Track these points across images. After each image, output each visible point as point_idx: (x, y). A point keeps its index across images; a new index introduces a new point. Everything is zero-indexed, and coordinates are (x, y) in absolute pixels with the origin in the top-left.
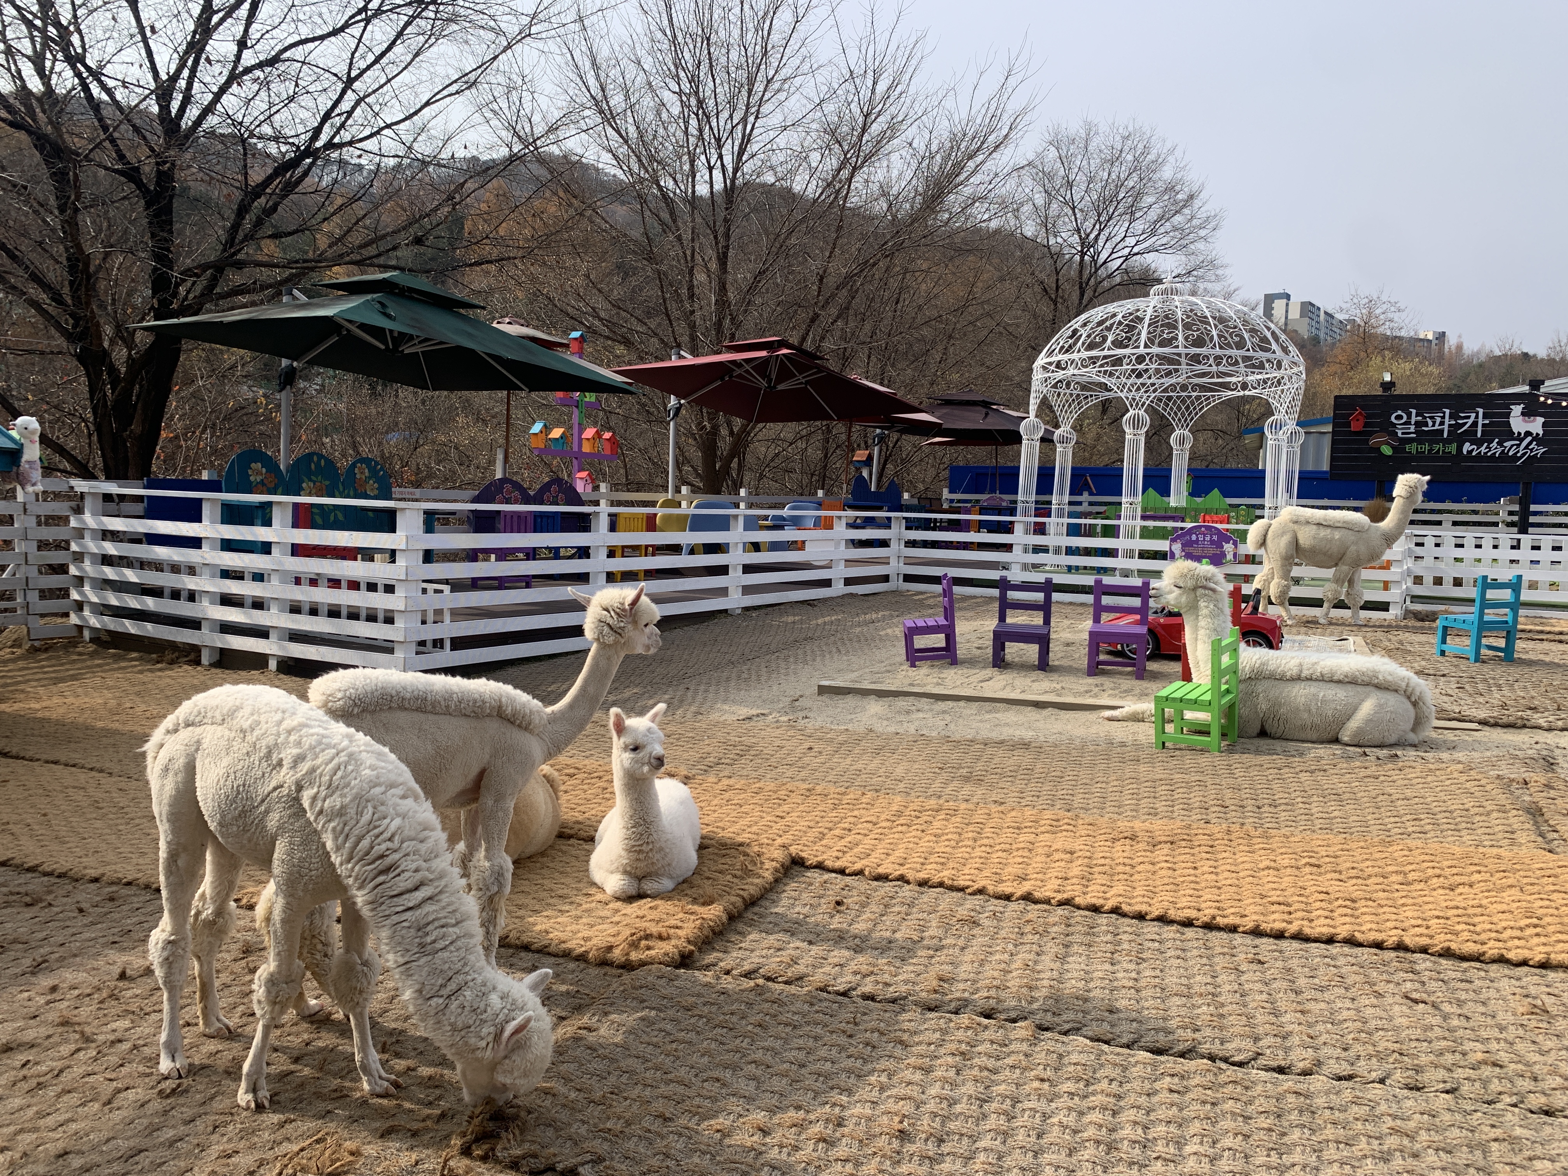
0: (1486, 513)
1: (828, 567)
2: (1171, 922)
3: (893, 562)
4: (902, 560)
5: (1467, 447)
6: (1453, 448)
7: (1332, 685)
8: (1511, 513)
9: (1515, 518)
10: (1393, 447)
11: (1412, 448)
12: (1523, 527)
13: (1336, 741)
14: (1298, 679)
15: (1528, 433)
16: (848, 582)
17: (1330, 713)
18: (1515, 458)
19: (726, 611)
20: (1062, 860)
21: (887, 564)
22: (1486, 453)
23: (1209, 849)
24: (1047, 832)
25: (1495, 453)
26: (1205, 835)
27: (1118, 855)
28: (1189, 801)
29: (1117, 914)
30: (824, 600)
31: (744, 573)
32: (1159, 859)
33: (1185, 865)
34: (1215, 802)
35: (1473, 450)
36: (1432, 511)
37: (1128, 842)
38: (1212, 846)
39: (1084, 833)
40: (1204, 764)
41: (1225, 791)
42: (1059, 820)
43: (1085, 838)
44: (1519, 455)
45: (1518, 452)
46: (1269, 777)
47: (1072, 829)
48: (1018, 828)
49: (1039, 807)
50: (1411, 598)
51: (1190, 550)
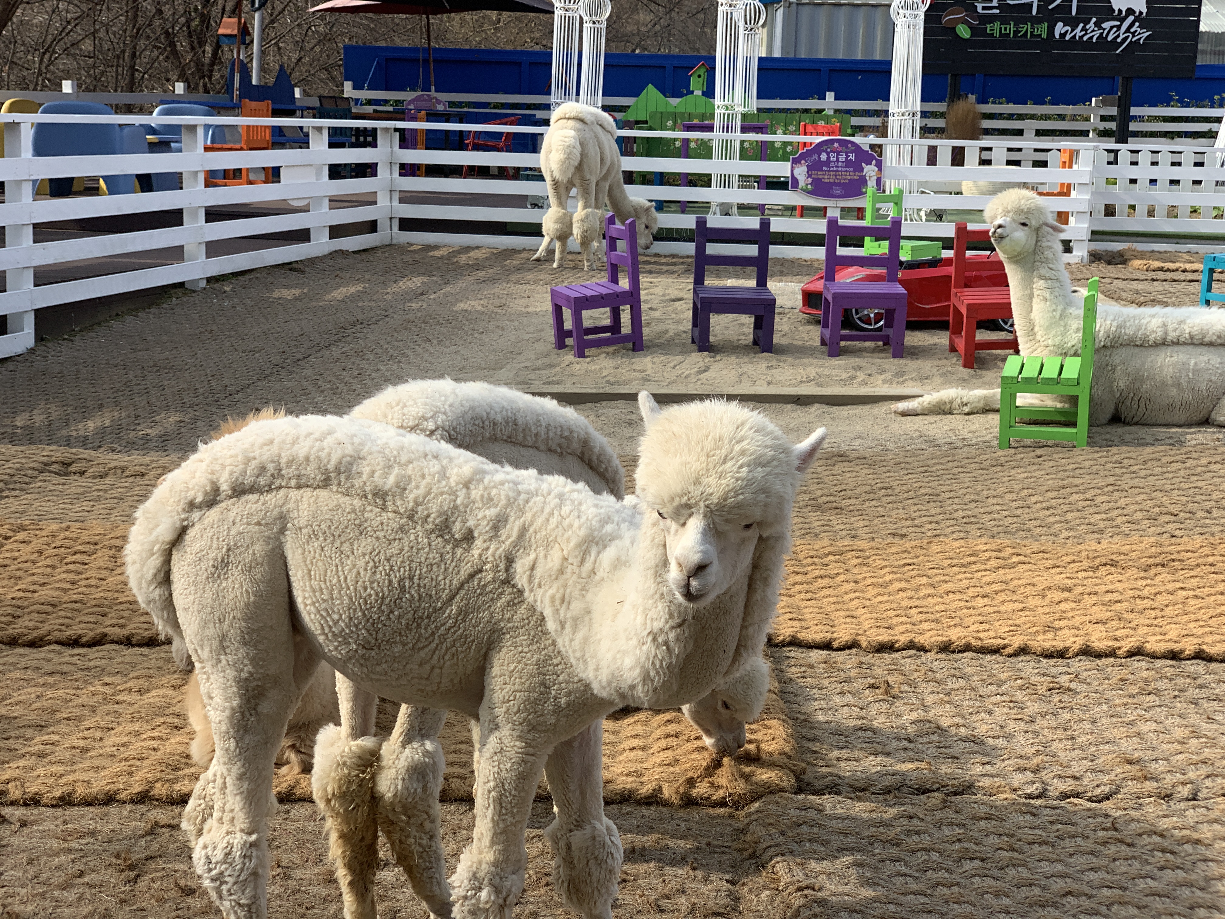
0: (1074, 118)
3: (383, 201)
4: (396, 196)
5: (1060, 28)
6: (1042, 30)
7: (1204, 349)
8: (1103, 118)
9: (1113, 126)
10: (972, 27)
11: (995, 29)
12: (1123, 136)
13: (1206, 422)
14: (1163, 343)
15: (1130, 11)
16: (336, 231)
17: (1203, 387)
18: (1115, 44)
19: (181, 285)
20: (1067, 600)
21: (375, 203)
22: (1081, 37)
23: (1213, 569)
24: (1003, 567)
25: (1092, 37)
26: (1187, 551)
27: (1119, 586)
28: (1126, 512)
29: (1203, 659)
30: (312, 262)
31: (207, 221)
32: (1170, 586)
33: (1207, 590)
34: (1157, 510)
35: (1067, 31)
36: (1011, 117)
37: (1113, 569)
38: (1212, 565)
39: (1048, 563)
40: (1087, 464)
41: (1154, 494)
42: (999, 551)
43: (1058, 570)
44: (1119, 40)
45: (1118, 36)
46: (1182, 473)
47: (1027, 560)
48: (963, 565)
49: (955, 536)
50: (1096, 235)
51: (819, 175)
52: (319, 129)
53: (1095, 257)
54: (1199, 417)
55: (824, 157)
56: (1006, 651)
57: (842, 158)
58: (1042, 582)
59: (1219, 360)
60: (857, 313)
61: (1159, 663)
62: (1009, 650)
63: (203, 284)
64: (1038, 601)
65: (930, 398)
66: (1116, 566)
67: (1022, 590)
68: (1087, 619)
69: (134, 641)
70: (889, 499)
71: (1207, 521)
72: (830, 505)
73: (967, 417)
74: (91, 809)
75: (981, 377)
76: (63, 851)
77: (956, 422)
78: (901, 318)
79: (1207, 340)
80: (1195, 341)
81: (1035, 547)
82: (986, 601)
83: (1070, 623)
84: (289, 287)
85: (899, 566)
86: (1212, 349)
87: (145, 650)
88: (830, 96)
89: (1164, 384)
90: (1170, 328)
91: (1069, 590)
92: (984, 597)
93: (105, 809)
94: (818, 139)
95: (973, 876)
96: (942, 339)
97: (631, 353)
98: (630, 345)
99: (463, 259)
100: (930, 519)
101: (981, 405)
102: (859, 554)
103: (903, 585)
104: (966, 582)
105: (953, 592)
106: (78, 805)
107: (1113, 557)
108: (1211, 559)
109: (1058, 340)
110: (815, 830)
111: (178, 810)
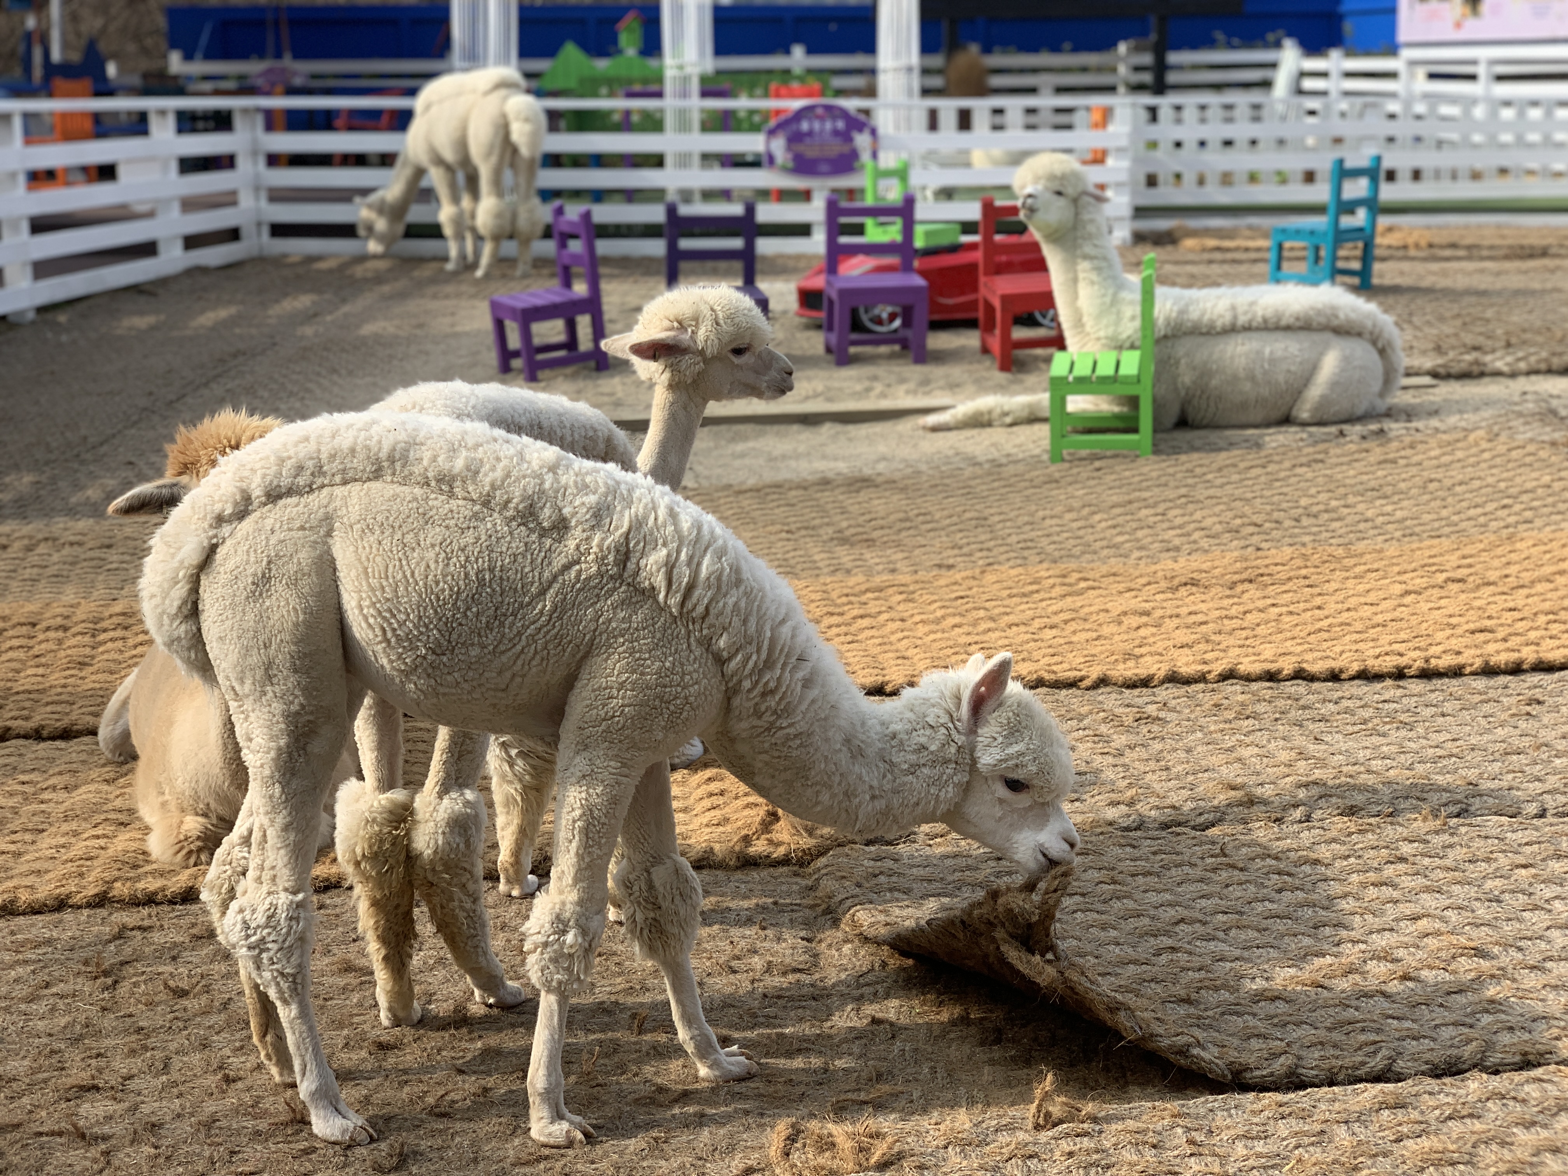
1: (150, 215)
2: (1378, 677)
3: (246, 201)
4: (263, 194)
7: (1279, 335)
8: (1136, 69)
9: (1145, 76)
12: (1160, 88)
13: (1286, 420)
14: (1232, 330)
16: (192, 242)
17: (1281, 378)
20: (1146, 625)
21: (236, 204)
23: (1307, 582)
24: (1070, 594)
26: (1276, 565)
27: (1203, 607)
28: (1203, 525)
29: (1304, 679)
30: (163, 283)
31: (33, 234)
32: (1260, 604)
33: (1302, 606)
34: (1238, 521)
36: (1022, 71)
37: (1194, 589)
38: (1305, 577)
39: (1121, 587)
40: (1154, 474)
41: (1233, 505)
42: (1064, 576)
43: (1133, 593)
46: (1263, 479)
47: (1096, 584)
48: (1024, 595)
49: (1011, 563)
50: (1140, 212)
51: (800, 148)
52: (162, 113)
53: (1139, 238)
54: (1276, 414)
55: (805, 126)
56: (1084, 684)
57: (828, 126)
58: (1117, 605)
59: (1298, 346)
60: (866, 311)
61: (1255, 686)
62: (1087, 683)
64: (1113, 628)
65: (964, 408)
66: (1196, 585)
67: (1094, 617)
68: (1171, 643)
69: (45, 733)
70: (929, 526)
71: (1296, 531)
72: (860, 537)
74: (39, 917)
75: (1021, 382)
76: (17, 962)
77: (996, 435)
78: (921, 316)
79: (1283, 323)
80: (1270, 326)
81: (1104, 569)
82: (1054, 632)
83: (1152, 649)
84: (141, 313)
85: (951, 600)
86: (1289, 334)
87: (59, 744)
88: (798, 51)
89: (1235, 378)
90: (1240, 310)
91: (1147, 613)
92: (1051, 627)
93: (56, 916)
94: (796, 104)
96: (971, 339)
97: (594, 374)
98: (592, 364)
100: (979, 546)
101: (1025, 414)
102: (902, 589)
103: (957, 620)
104: (1030, 613)
105: (1017, 625)
106: (24, 914)
107: (1195, 575)
108: (1304, 572)
109: (1110, 331)
110: (894, 879)
111: (145, 911)
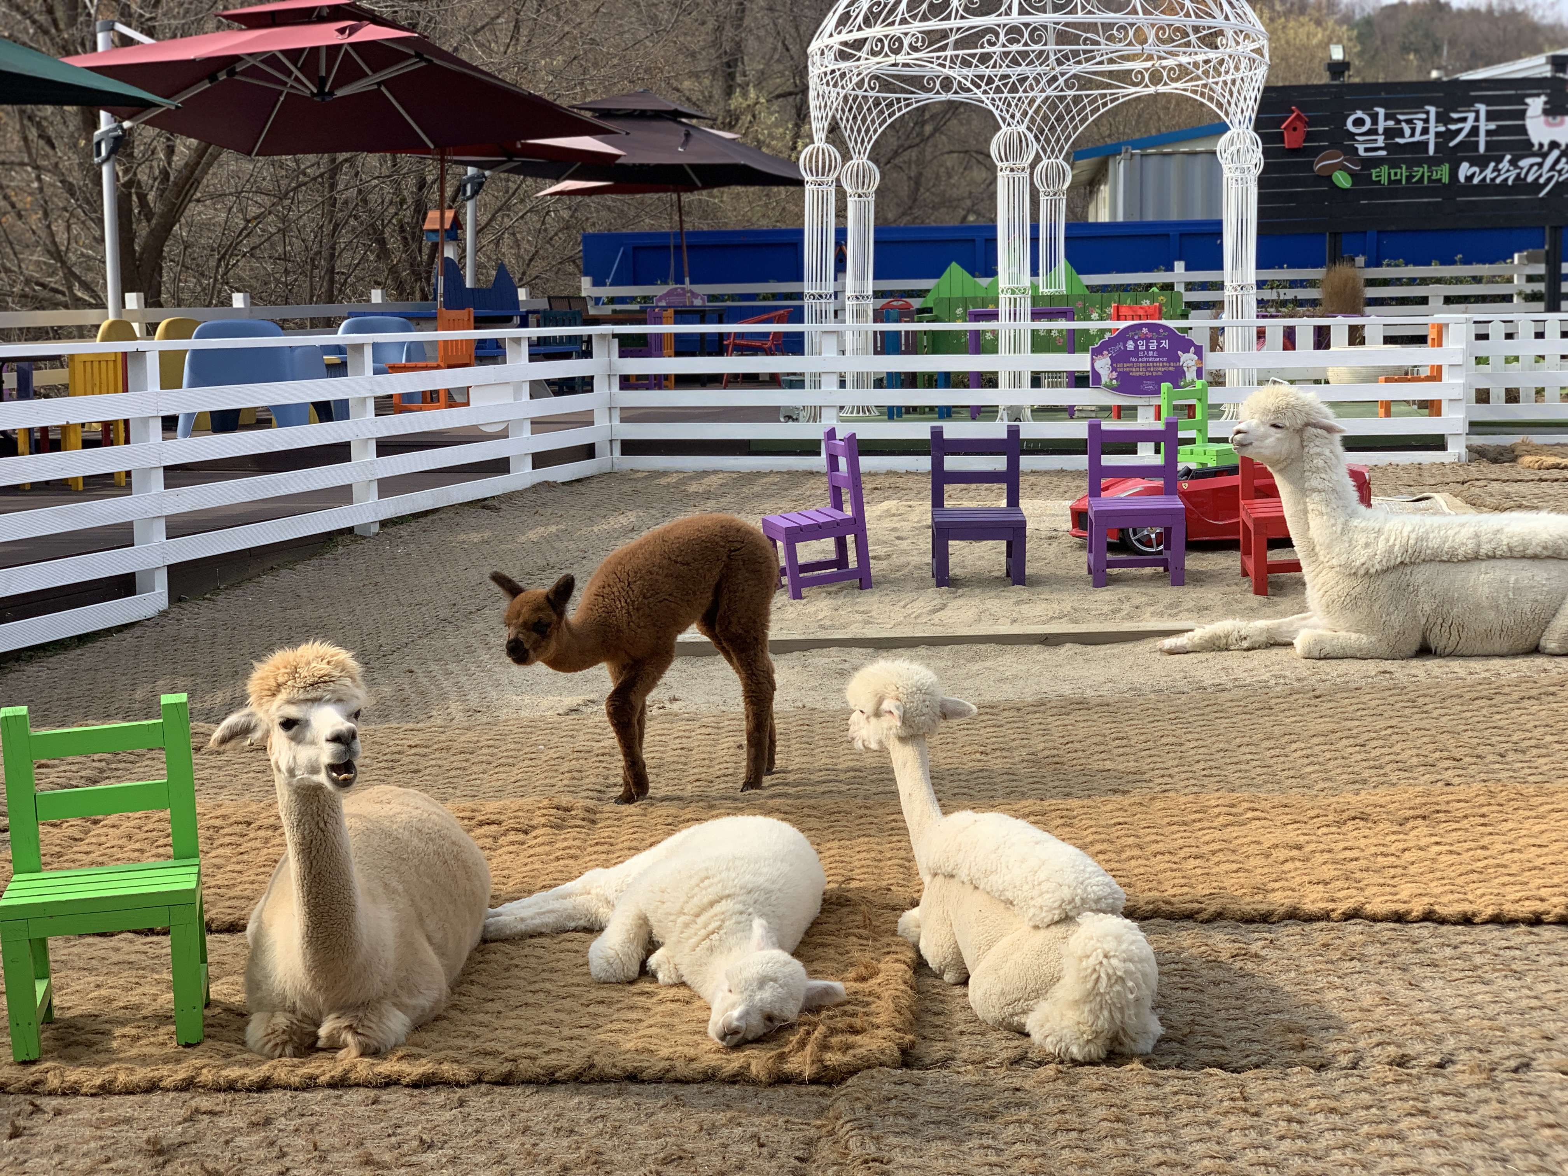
0: (1492, 280)
1: (503, 435)
2: (1513, 922)
3: (601, 421)
4: (616, 414)
5: (1465, 170)
6: (1443, 173)
8: (1530, 279)
9: (1541, 287)
10: (1353, 175)
11: (1382, 175)
12: (1552, 300)
13: (1536, 650)
14: (1475, 558)
15: (1554, 145)
16: (540, 460)
17: (1527, 608)
18: (1536, 186)
19: (351, 530)
20: (1293, 859)
21: (592, 423)
22: (1493, 180)
23: (1482, 821)
24: (1232, 824)
25: (1506, 179)
26: (1459, 801)
27: (1363, 842)
28: (1399, 758)
29: (1433, 921)
30: (509, 497)
31: (379, 455)
32: (1423, 842)
33: (1466, 845)
34: (1437, 755)
35: (1473, 175)
36: (1412, 282)
37: (1361, 824)
38: (1483, 816)
39: (1286, 819)
40: (1374, 703)
41: (1439, 737)
42: (1233, 806)
43: (1296, 826)
44: (1542, 181)
45: (1540, 176)
46: (1484, 712)
47: (1263, 815)
48: (1185, 823)
49: (1187, 791)
50: (1476, 427)
51: (1126, 367)
52: (517, 341)
53: (1478, 454)
55: (1130, 346)
56: (1200, 917)
57: (1153, 345)
58: (1268, 840)
59: (1545, 575)
60: (1135, 534)
61: (1379, 926)
62: (1204, 916)
63: (375, 529)
64: (1260, 861)
65: (1202, 631)
66: (1366, 820)
67: (1244, 849)
68: (1306, 879)
69: (214, 926)
70: (1121, 750)
71: (1497, 766)
72: (1050, 760)
73: (1246, 654)
74: (131, 1097)
75: (1275, 604)
76: (94, 1138)
77: (1232, 659)
78: (1179, 538)
79: (1529, 552)
80: (1515, 554)
81: (1278, 799)
82: (1198, 862)
83: (1286, 884)
84: (476, 529)
85: (1108, 826)
86: (1537, 563)
87: (225, 937)
88: (1179, 266)
89: (1478, 605)
90: (1484, 539)
91: (1299, 847)
92: (1196, 857)
93: (147, 1097)
94: (1122, 325)
95: (1063, 1148)
96: (1230, 561)
97: (856, 591)
98: (857, 582)
99: (693, 488)
100: (1162, 772)
101: (1263, 638)
102: (1065, 813)
103: (1105, 846)
104: (1181, 842)
105: (1163, 854)
106: (119, 1093)
107: (1368, 810)
108: (1484, 810)
109: (1343, 559)
110: (905, 1104)
111: (222, 1096)
